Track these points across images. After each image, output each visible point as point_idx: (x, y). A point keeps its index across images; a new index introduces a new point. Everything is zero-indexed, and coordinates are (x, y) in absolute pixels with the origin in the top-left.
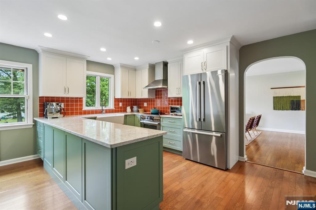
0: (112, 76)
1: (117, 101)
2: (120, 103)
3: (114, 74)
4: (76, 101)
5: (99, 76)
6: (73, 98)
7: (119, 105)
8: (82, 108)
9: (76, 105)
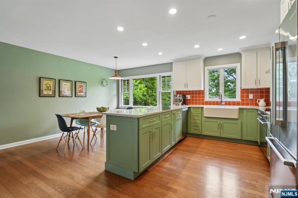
0: (238, 65)
1: (245, 92)
2: (250, 94)
3: (241, 62)
4: (199, 93)
5: (222, 68)
6: (197, 91)
7: (248, 96)
8: (204, 99)
9: (199, 97)
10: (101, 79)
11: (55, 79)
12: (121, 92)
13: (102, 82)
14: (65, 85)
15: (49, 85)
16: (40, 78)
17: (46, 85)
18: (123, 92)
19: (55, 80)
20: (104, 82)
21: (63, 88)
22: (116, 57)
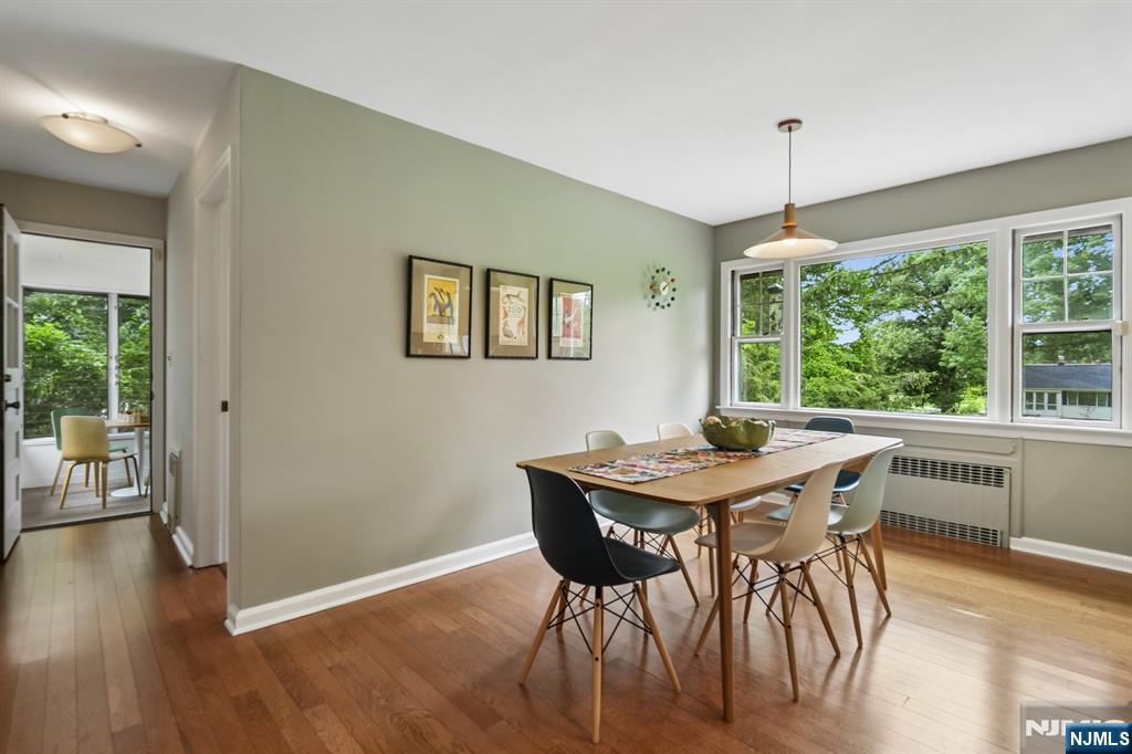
10: (649, 269)
11: (471, 268)
12: (729, 336)
13: (654, 287)
14: (508, 296)
15: (448, 294)
16: (410, 260)
17: (433, 294)
18: (739, 335)
19: (468, 270)
20: (663, 284)
21: (502, 315)
22: (789, 124)
